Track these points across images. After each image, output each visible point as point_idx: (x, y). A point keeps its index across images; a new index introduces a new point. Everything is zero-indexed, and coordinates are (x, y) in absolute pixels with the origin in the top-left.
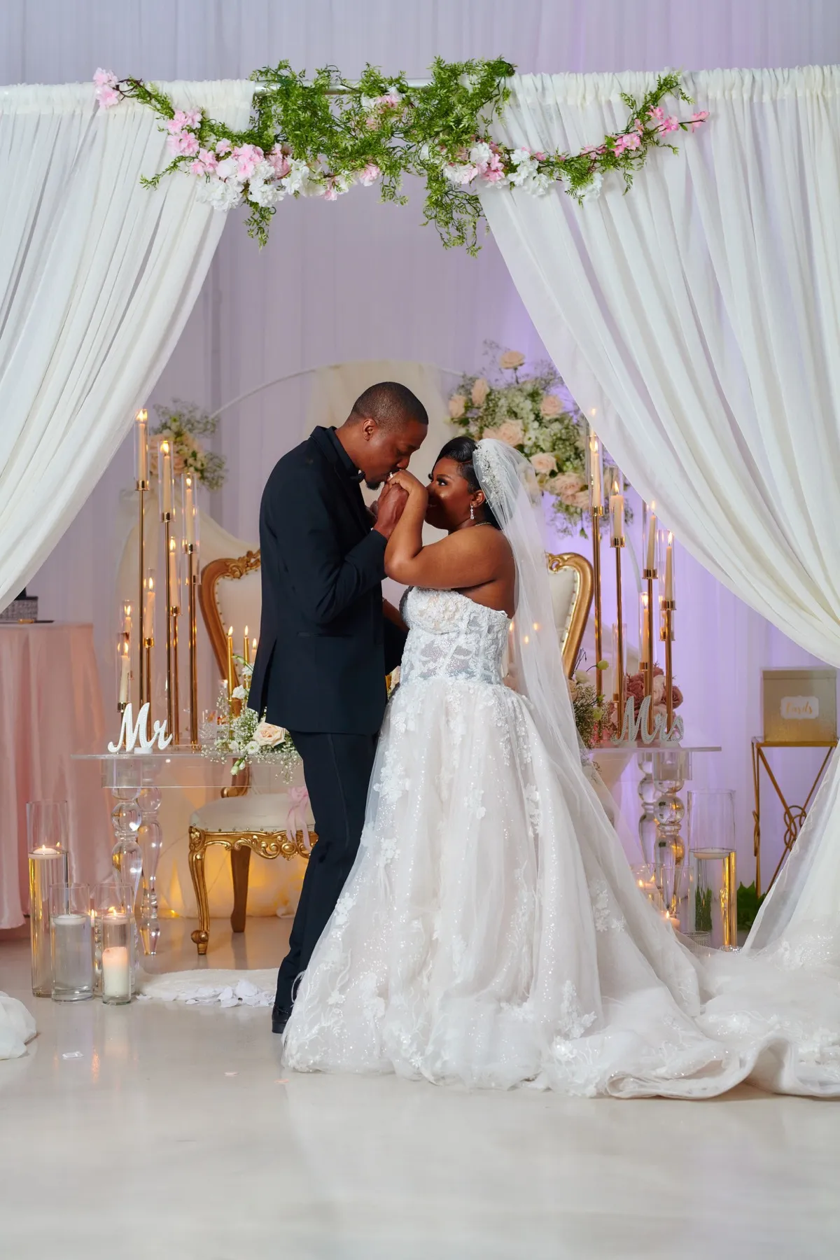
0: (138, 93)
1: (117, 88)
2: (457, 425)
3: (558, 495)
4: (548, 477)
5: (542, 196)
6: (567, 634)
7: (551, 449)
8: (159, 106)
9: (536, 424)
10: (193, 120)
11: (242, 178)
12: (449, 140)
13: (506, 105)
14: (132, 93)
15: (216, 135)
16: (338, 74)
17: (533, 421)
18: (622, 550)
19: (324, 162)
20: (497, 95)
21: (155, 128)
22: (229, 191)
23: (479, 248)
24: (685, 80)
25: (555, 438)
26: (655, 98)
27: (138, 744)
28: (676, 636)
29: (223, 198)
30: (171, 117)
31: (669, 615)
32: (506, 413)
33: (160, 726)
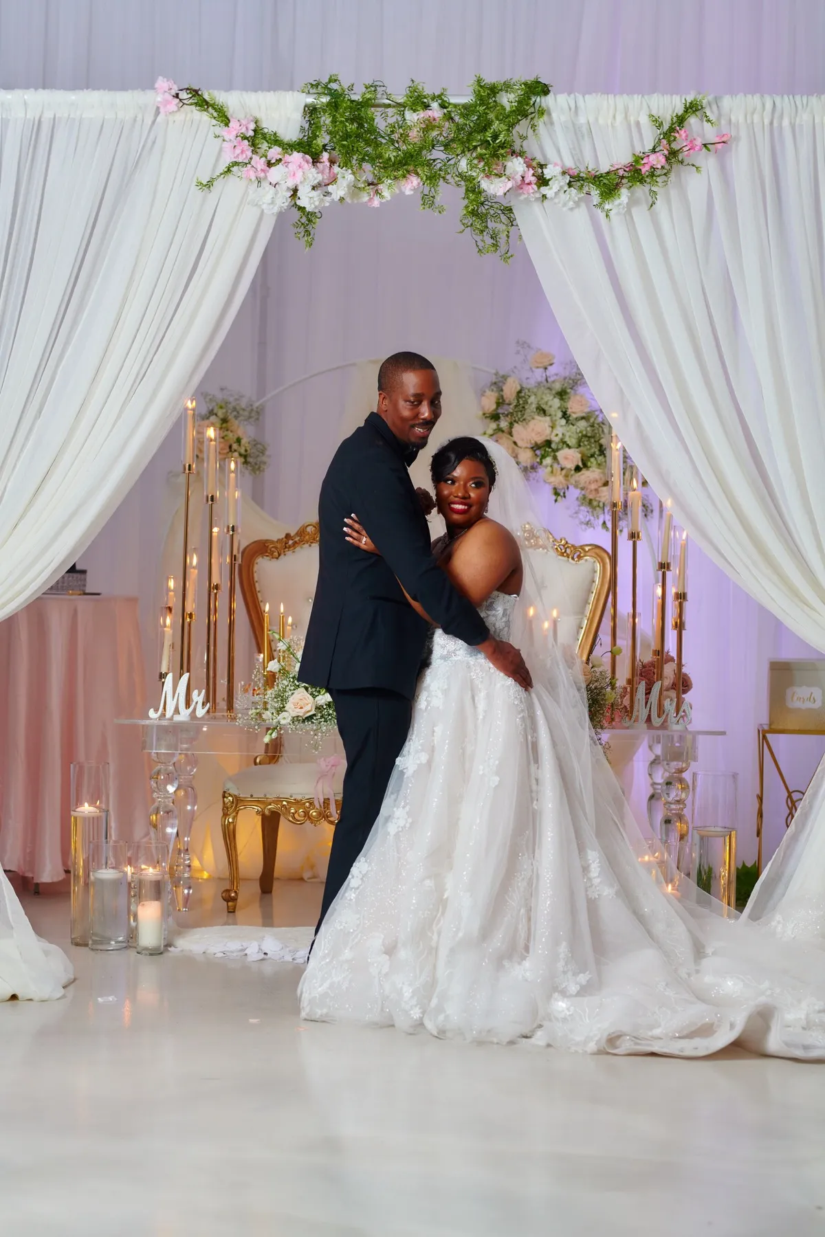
0: (196, 101)
1: (177, 96)
2: (488, 420)
3: (582, 489)
4: (573, 472)
5: (571, 209)
6: (586, 621)
7: (576, 446)
8: (215, 114)
9: (563, 422)
10: (247, 128)
11: (291, 184)
12: (486, 154)
13: (541, 123)
14: (191, 101)
15: (268, 143)
16: (384, 88)
17: (561, 418)
18: (638, 543)
19: (368, 171)
20: (532, 113)
21: (211, 135)
22: (279, 195)
23: (512, 256)
24: (709, 104)
25: (580, 435)
26: (681, 120)
27: (177, 711)
28: (687, 626)
29: (273, 203)
30: (227, 125)
31: (681, 605)
32: (535, 410)
33: (199, 695)
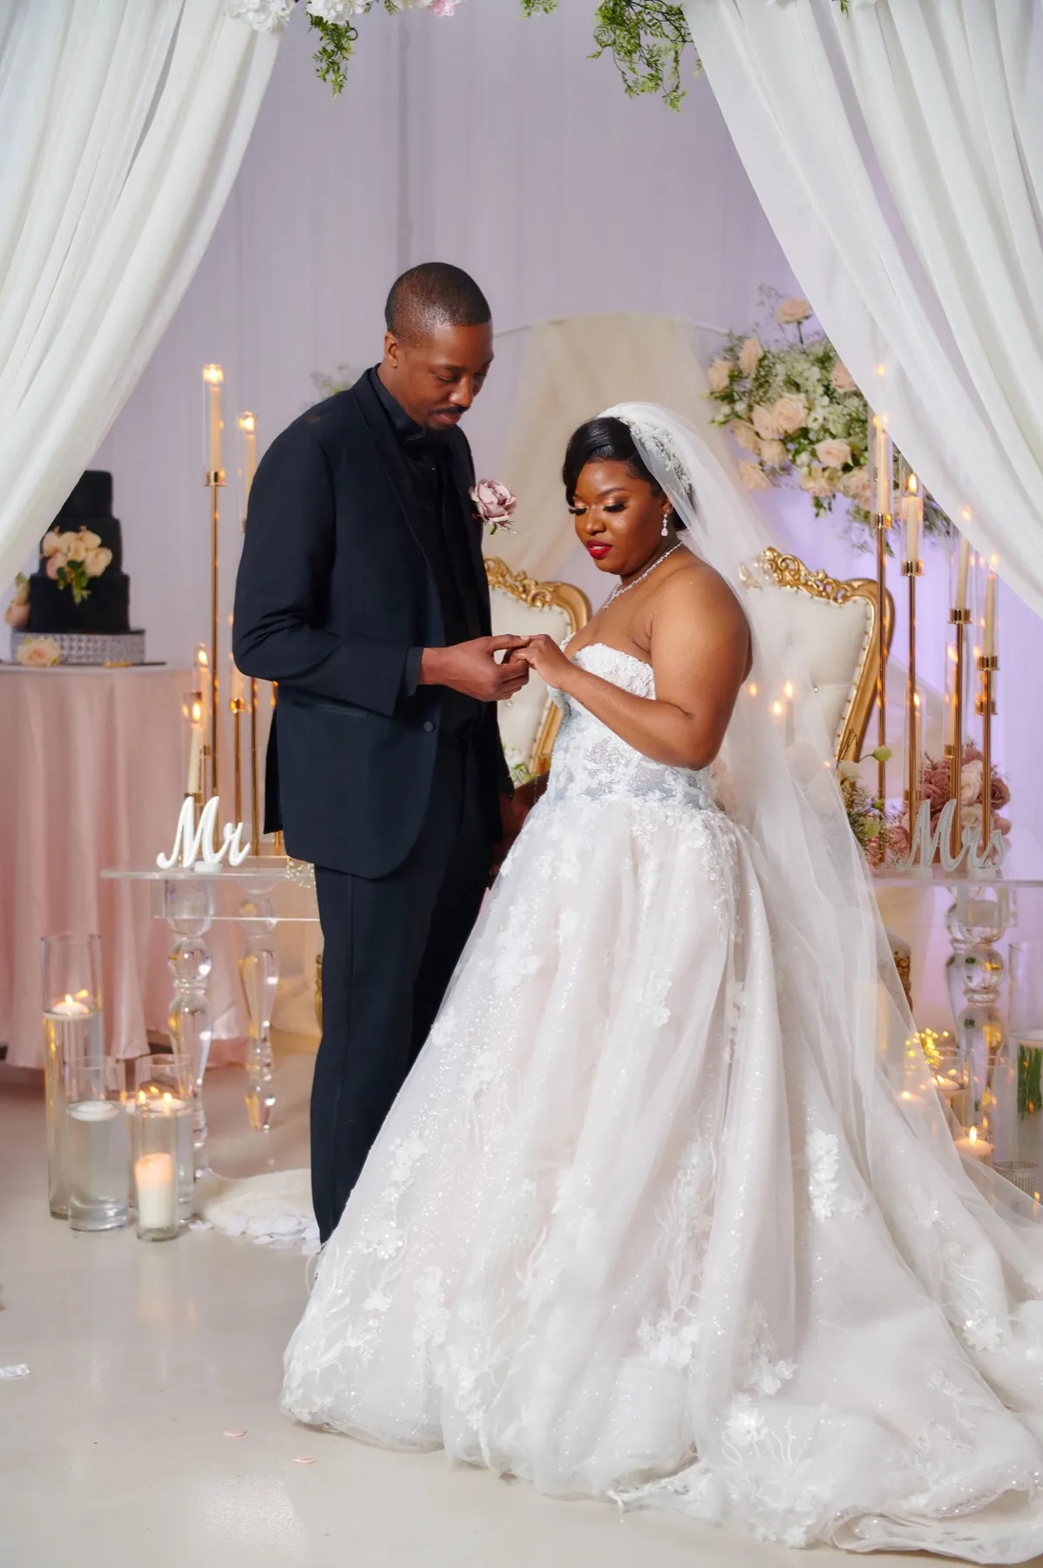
2: (719, 401)
3: (854, 497)
4: (840, 473)
6: (855, 692)
7: (845, 435)
9: (826, 400)
17: (822, 396)
18: (918, 579)
23: (683, 95)
25: (848, 418)
27: (200, 857)
28: (999, 707)
29: (263, 9)
31: (988, 674)
32: (781, 384)
33: (233, 832)
